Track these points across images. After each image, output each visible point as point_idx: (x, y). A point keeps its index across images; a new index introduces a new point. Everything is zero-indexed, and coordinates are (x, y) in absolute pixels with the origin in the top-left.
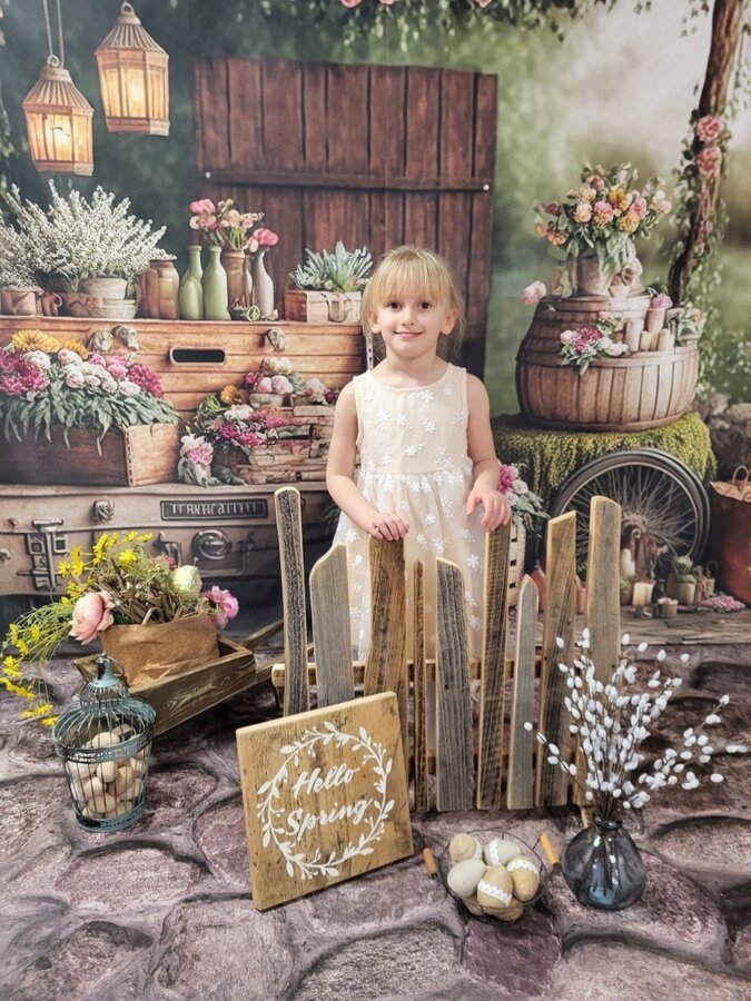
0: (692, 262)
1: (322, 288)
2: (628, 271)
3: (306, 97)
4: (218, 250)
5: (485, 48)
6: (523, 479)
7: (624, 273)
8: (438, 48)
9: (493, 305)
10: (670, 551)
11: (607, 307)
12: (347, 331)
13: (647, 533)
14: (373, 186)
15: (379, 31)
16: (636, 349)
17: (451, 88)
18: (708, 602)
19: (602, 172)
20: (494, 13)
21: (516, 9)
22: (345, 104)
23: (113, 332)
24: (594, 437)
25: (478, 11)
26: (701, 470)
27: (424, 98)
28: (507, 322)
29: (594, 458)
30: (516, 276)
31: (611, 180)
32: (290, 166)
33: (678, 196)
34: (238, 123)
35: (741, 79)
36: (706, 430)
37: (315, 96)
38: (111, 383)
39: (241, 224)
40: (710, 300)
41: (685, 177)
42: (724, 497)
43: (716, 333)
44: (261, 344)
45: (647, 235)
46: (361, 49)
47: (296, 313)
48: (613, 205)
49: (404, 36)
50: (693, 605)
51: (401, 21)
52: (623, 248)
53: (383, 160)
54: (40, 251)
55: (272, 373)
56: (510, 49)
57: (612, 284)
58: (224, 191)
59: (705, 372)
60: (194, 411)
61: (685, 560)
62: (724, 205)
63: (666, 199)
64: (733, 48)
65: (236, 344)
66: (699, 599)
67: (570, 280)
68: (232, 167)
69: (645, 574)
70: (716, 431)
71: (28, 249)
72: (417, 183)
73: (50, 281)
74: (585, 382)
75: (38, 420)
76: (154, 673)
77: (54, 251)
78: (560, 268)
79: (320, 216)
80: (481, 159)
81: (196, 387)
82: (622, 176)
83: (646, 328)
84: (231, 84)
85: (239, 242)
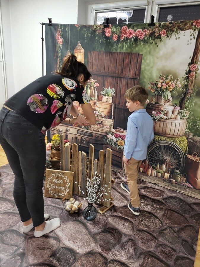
0: (186, 99)
1: (106, 95)
2: (169, 100)
3: (106, 58)
4: (89, 86)
5: (141, 48)
7: (168, 100)
8: (131, 49)
10: (174, 168)
11: (163, 107)
12: (109, 104)
13: (169, 162)
14: (116, 76)
15: (120, 45)
16: (170, 118)
17: (133, 57)
18: (183, 183)
19: (164, 76)
20: (143, 41)
21: (148, 40)
22: (112, 60)
24: (159, 136)
25: (140, 40)
26: (184, 151)
27: (128, 59)
29: (158, 141)
31: (166, 78)
32: (102, 71)
33: (183, 83)
34: (94, 63)
36: (187, 141)
39: (93, 82)
40: (191, 109)
41: (186, 79)
42: (189, 158)
43: (192, 118)
44: (94, 104)
45: (174, 92)
46: (116, 50)
47: (101, 99)
48: (166, 84)
49: (124, 46)
50: (179, 183)
51: (124, 43)
52: (168, 94)
53: (118, 71)
55: (96, 110)
57: (165, 102)
59: (188, 127)
61: (178, 171)
62: (196, 86)
63: (180, 84)
66: (181, 182)
67: (155, 100)
69: (168, 171)
70: (189, 142)
72: (125, 76)
74: (157, 124)
76: (56, 159)
78: (153, 97)
79: (106, 81)
80: (137, 72)
82: (169, 78)
83: (173, 113)
84: (94, 56)
85: (93, 85)
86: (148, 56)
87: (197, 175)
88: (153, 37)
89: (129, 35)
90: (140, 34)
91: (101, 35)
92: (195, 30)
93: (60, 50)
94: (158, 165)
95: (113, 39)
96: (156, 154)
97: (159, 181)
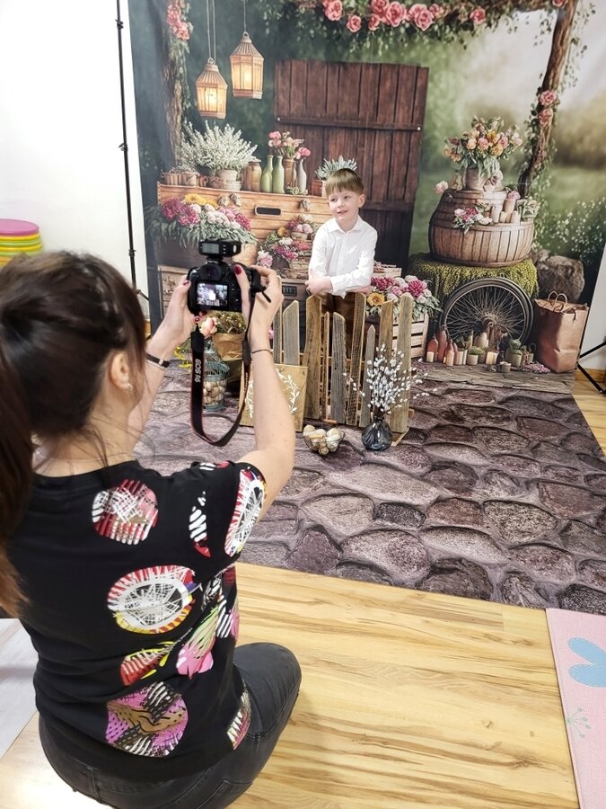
0: (533, 173)
2: (495, 177)
3: (330, 79)
4: (281, 158)
5: (423, 53)
6: (429, 289)
7: (492, 178)
8: (398, 54)
9: (418, 193)
10: (509, 336)
11: (482, 197)
13: (497, 325)
14: (360, 126)
15: (368, 45)
16: (497, 221)
17: (404, 75)
18: (529, 367)
19: (484, 122)
20: (429, 34)
21: (441, 32)
22: (348, 83)
23: (230, 197)
24: (471, 269)
25: (421, 33)
26: (530, 292)
27: (389, 80)
28: (425, 203)
29: (470, 281)
30: (433, 177)
31: (488, 126)
32: (319, 115)
33: (527, 136)
34: (294, 93)
35: (569, 69)
36: (535, 269)
37: (333, 79)
38: (228, 223)
39: (293, 145)
40: (543, 196)
41: (531, 125)
42: (542, 308)
43: (545, 215)
44: (299, 207)
45: (507, 157)
46: (358, 55)
47: (317, 191)
48: (488, 140)
49: (380, 48)
50: (520, 367)
51: (380, 39)
52: (493, 164)
53: (366, 113)
54: (200, 155)
55: (303, 222)
56: (436, 54)
57: (486, 184)
58: (286, 128)
59: (537, 236)
60: (265, 239)
61: (517, 342)
62: (554, 141)
63: (520, 137)
64: (564, 52)
65: (286, 205)
66: (524, 364)
67: (462, 181)
68: (290, 115)
69: (494, 347)
70: (541, 270)
71: (195, 154)
73: (203, 170)
74: (467, 238)
75: (194, 238)
76: (232, 355)
77: (206, 155)
78: (457, 174)
79: (332, 142)
80: (417, 114)
81: (266, 227)
82: (495, 124)
83: (504, 210)
84: (293, 73)
85: (291, 154)
86: (444, 73)
87: (558, 342)
88: (454, 25)
89: (393, 19)
90: (421, 17)
91: (314, 16)
92: (550, 11)
93: (182, 57)
94: (472, 337)
95: (349, 27)
96: (466, 311)
97: (474, 373)
